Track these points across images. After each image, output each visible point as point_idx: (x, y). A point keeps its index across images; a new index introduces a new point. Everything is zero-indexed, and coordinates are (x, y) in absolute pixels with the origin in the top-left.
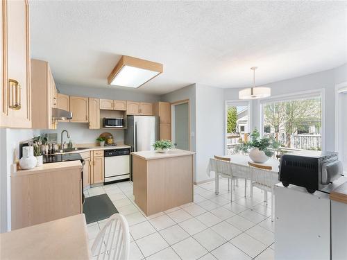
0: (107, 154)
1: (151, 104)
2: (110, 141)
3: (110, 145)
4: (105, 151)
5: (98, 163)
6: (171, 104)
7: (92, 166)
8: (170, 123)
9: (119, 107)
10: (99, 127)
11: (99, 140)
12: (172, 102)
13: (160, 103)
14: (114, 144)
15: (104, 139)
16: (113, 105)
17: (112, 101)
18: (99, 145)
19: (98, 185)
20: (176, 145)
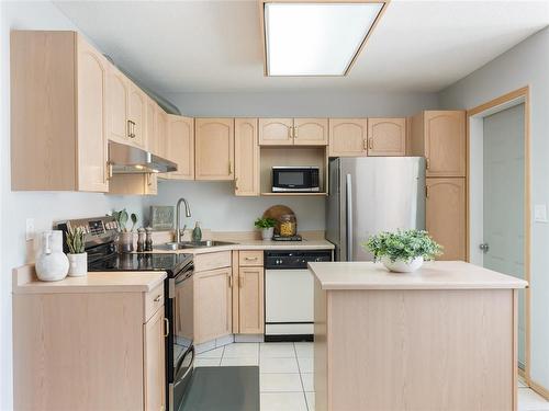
0: (272, 260)
1: (401, 122)
2: (287, 228)
3: (284, 239)
4: (267, 254)
5: (250, 281)
6: (467, 114)
7: (236, 288)
8: (466, 178)
9: (309, 135)
10: (256, 191)
11: (259, 224)
12: (470, 107)
13: (429, 115)
14: (295, 237)
15: (272, 221)
16: (292, 132)
17: (289, 122)
18: (259, 237)
19: (249, 339)
20: (485, 248)
